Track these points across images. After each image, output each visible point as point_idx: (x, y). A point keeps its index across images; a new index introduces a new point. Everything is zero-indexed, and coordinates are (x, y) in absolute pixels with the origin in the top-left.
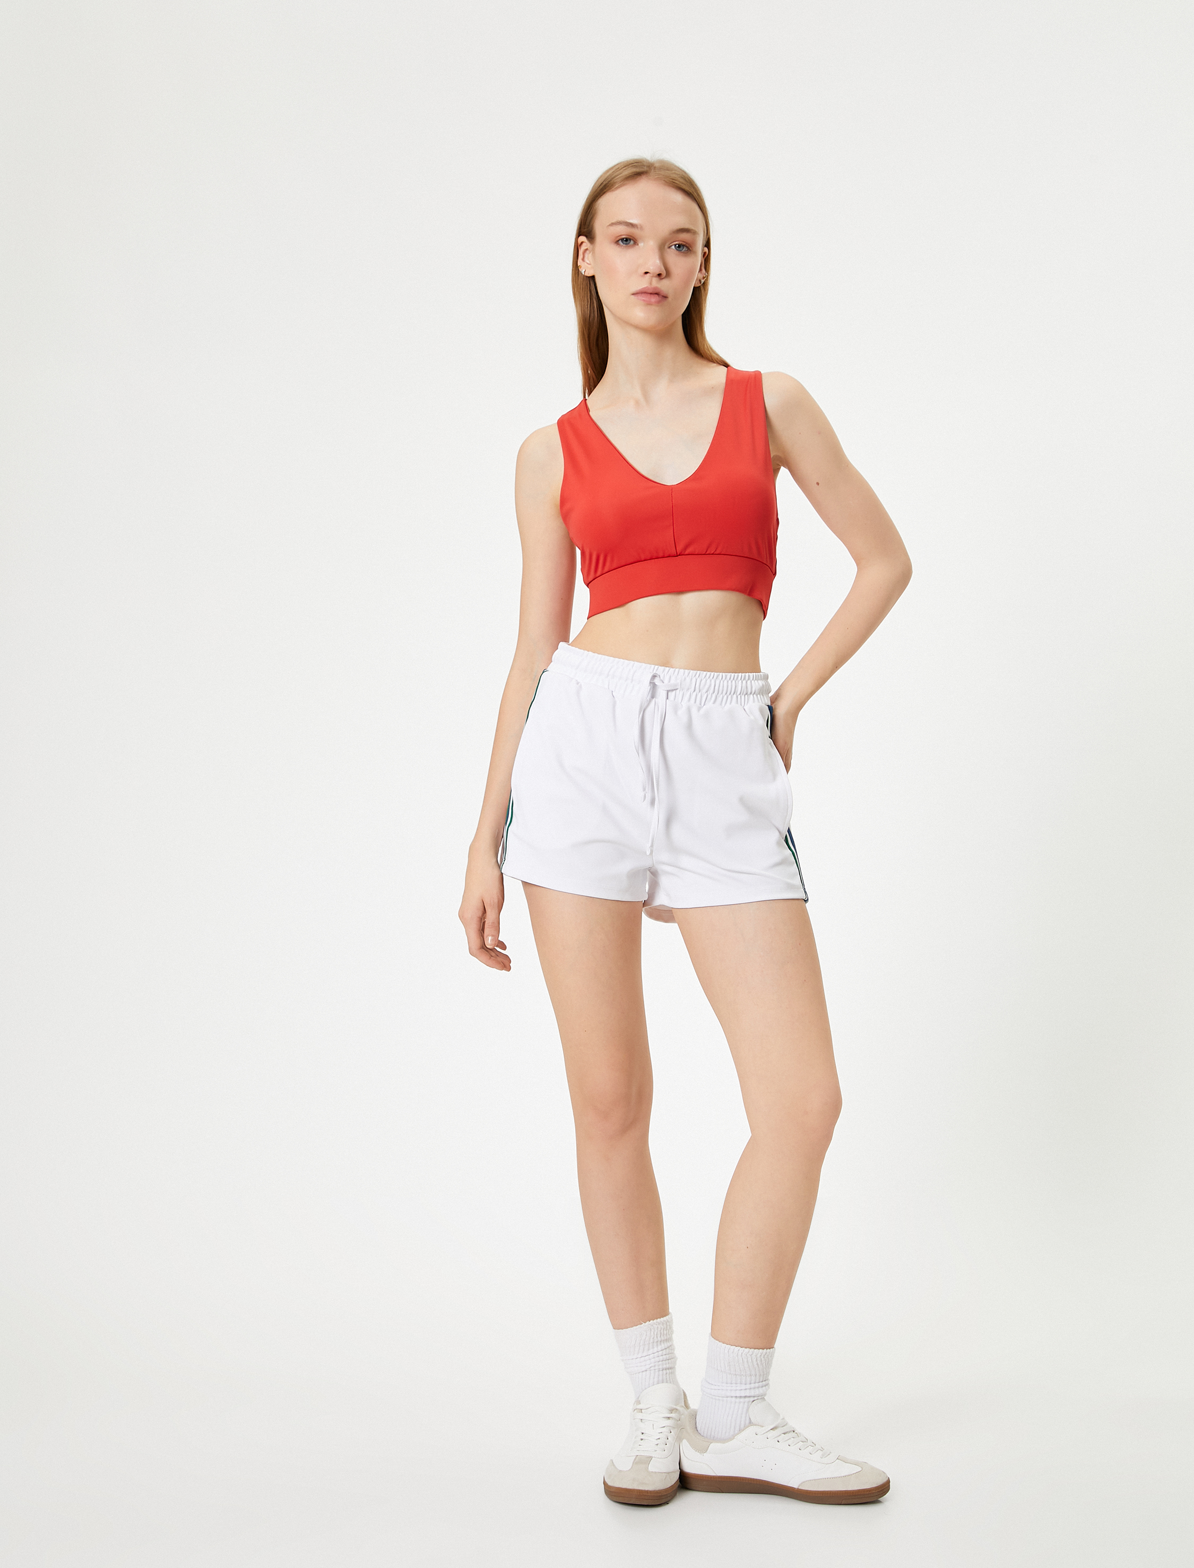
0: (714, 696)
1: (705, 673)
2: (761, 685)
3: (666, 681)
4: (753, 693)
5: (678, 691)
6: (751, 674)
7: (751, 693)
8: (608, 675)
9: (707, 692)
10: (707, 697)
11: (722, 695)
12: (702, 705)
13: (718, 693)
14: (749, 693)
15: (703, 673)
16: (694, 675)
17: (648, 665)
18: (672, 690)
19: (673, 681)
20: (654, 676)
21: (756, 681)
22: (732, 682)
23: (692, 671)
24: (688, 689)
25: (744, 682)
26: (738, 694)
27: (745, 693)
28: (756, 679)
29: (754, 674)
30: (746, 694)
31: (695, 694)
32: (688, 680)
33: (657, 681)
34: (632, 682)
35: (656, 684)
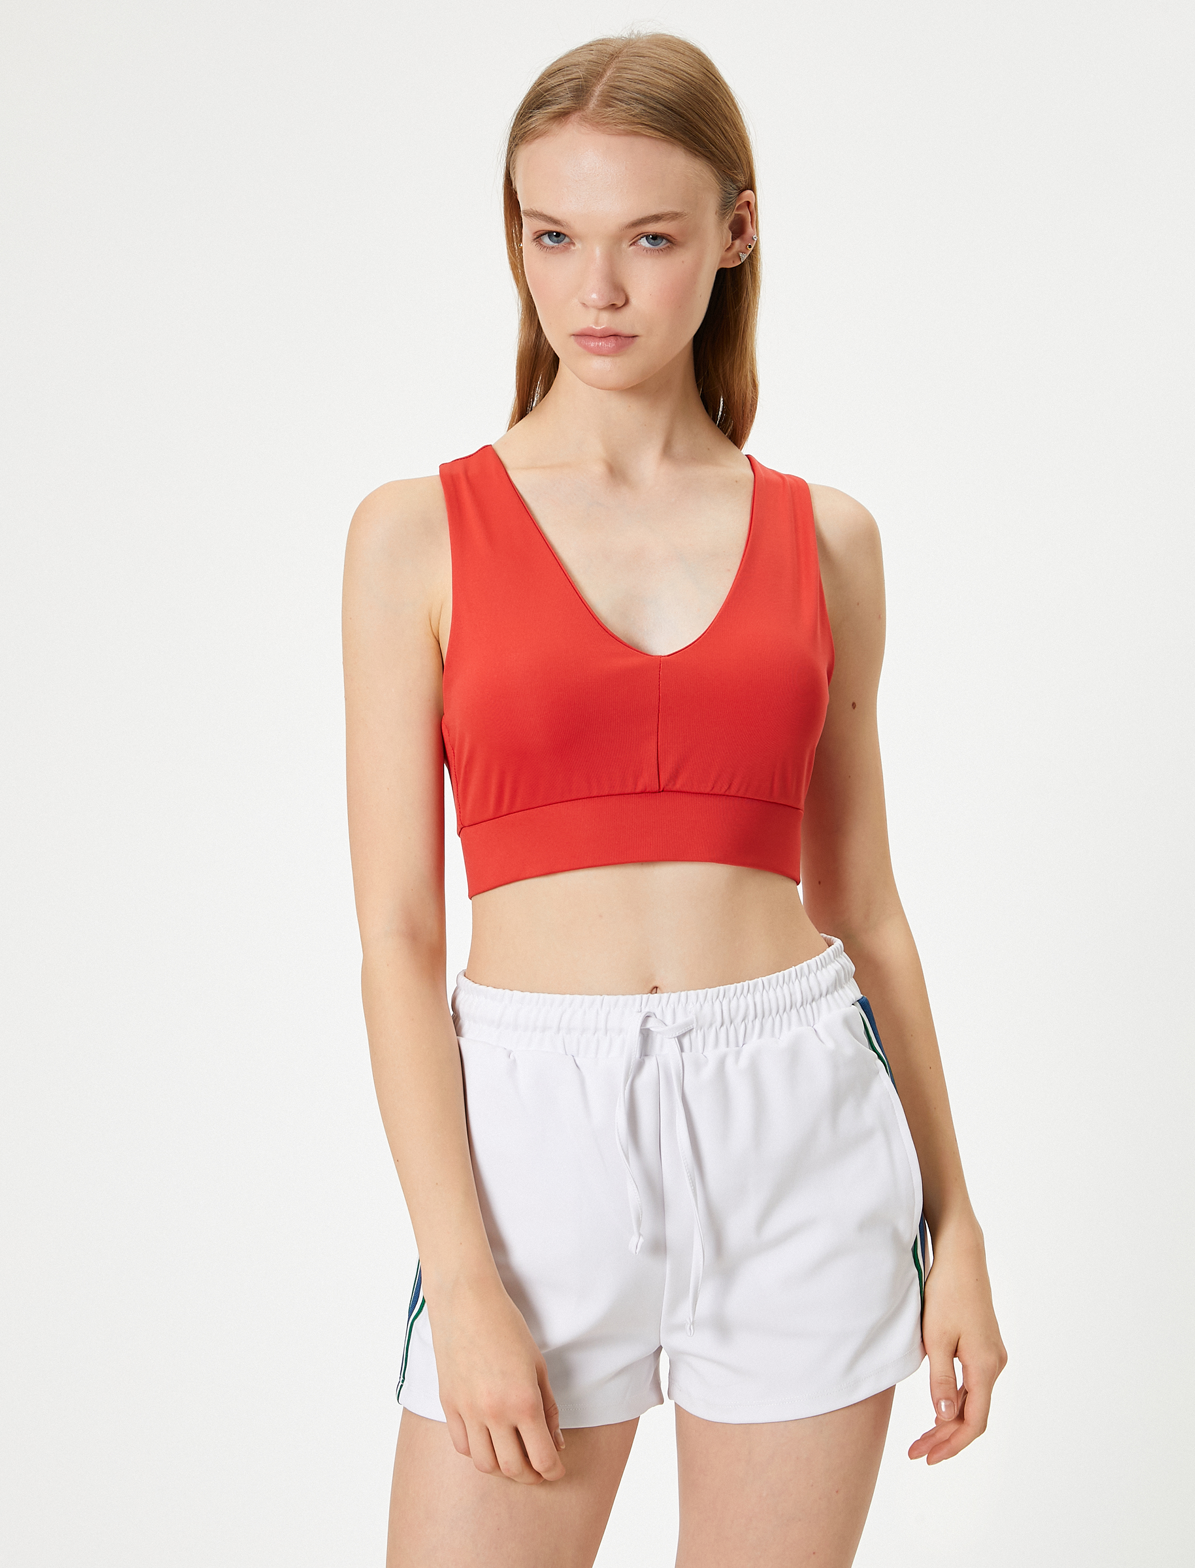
0: (757, 1023)
1: (733, 986)
2: (833, 973)
3: (669, 1020)
4: (824, 993)
5: (694, 1034)
6: (812, 962)
7: (821, 995)
8: (559, 1030)
9: (744, 1020)
10: (746, 1029)
11: (771, 1018)
12: (741, 1044)
13: (763, 1017)
14: (817, 996)
15: (729, 989)
16: (715, 998)
17: (631, 997)
18: (684, 1035)
19: (681, 1020)
20: (647, 1017)
21: (823, 969)
22: (782, 988)
23: (710, 990)
24: (711, 1025)
25: (804, 980)
26: (799, 1005)
27: (810, 1000)
28: (822, 966)
29: (817, 958)
30: (813, 1000)
31: (724, 1029)
32: (707, 1007)
33: (651, 1024)
34: (606, 1033)
35: (651, 1029)
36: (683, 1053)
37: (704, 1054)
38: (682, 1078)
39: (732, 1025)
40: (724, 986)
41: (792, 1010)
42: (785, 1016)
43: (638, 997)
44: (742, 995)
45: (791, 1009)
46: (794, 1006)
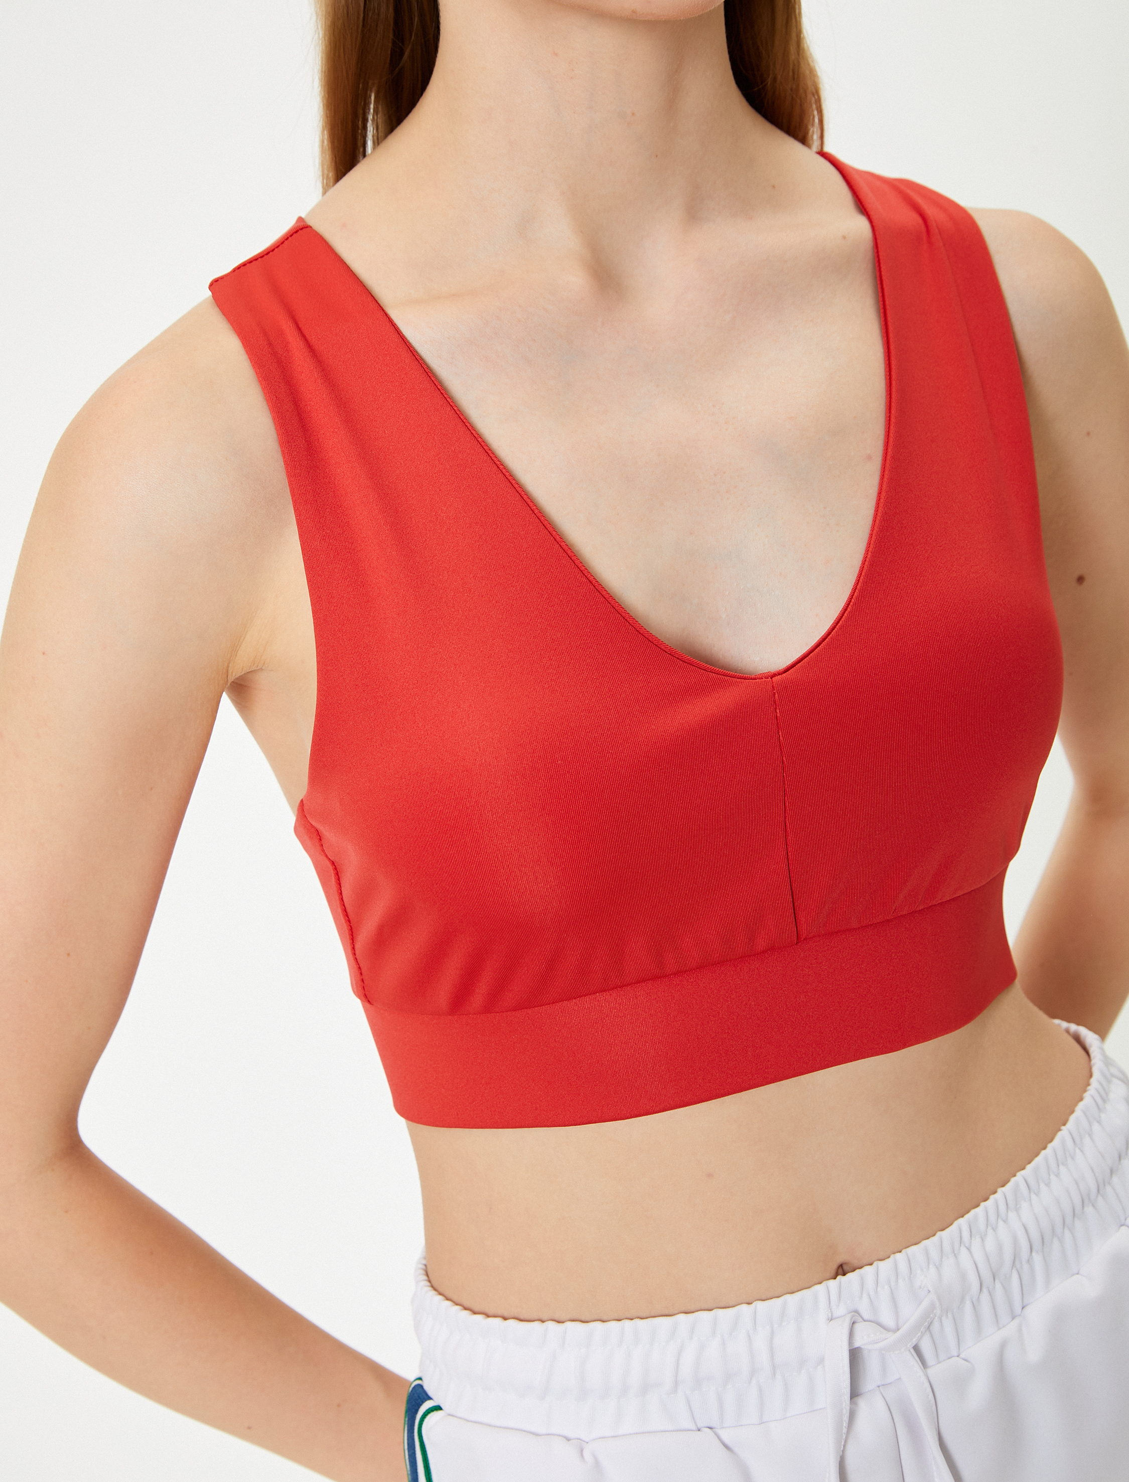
18: (922, 1335)
34: (775, 1374)
35: (862, 1347)
36: (929, 1371)
37: (962, 1356)
38: (935, 1412)
39: (997, 1281)
40: (966, 1216)
41: (1086, 1209)
42: (1078, 1224)
43: (819, 1289)
44: (999, 1220)
45: (1083, 1207)
46: (1086, 1202)
